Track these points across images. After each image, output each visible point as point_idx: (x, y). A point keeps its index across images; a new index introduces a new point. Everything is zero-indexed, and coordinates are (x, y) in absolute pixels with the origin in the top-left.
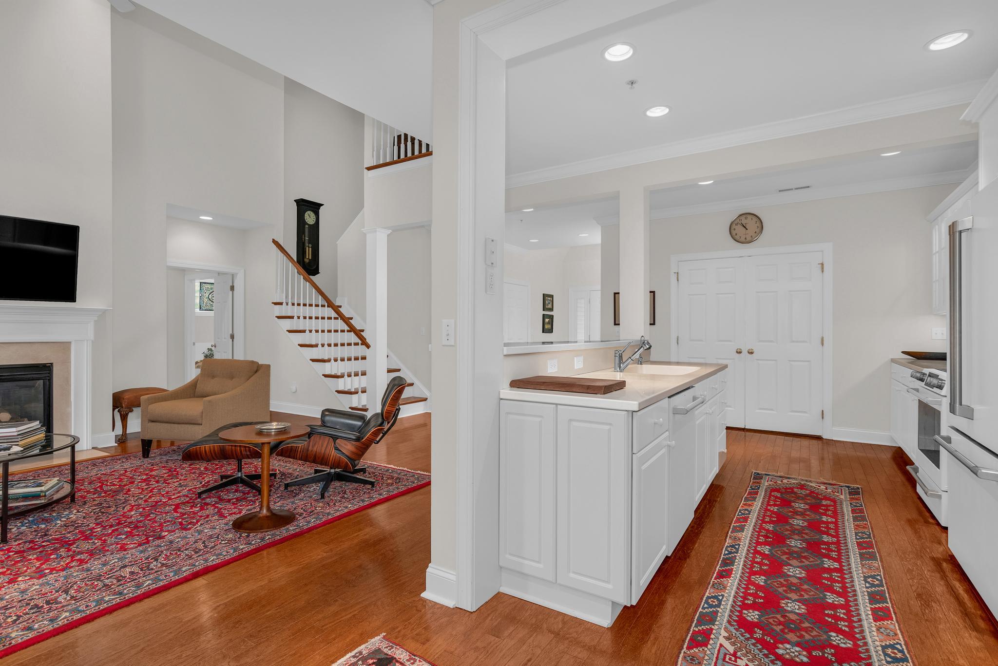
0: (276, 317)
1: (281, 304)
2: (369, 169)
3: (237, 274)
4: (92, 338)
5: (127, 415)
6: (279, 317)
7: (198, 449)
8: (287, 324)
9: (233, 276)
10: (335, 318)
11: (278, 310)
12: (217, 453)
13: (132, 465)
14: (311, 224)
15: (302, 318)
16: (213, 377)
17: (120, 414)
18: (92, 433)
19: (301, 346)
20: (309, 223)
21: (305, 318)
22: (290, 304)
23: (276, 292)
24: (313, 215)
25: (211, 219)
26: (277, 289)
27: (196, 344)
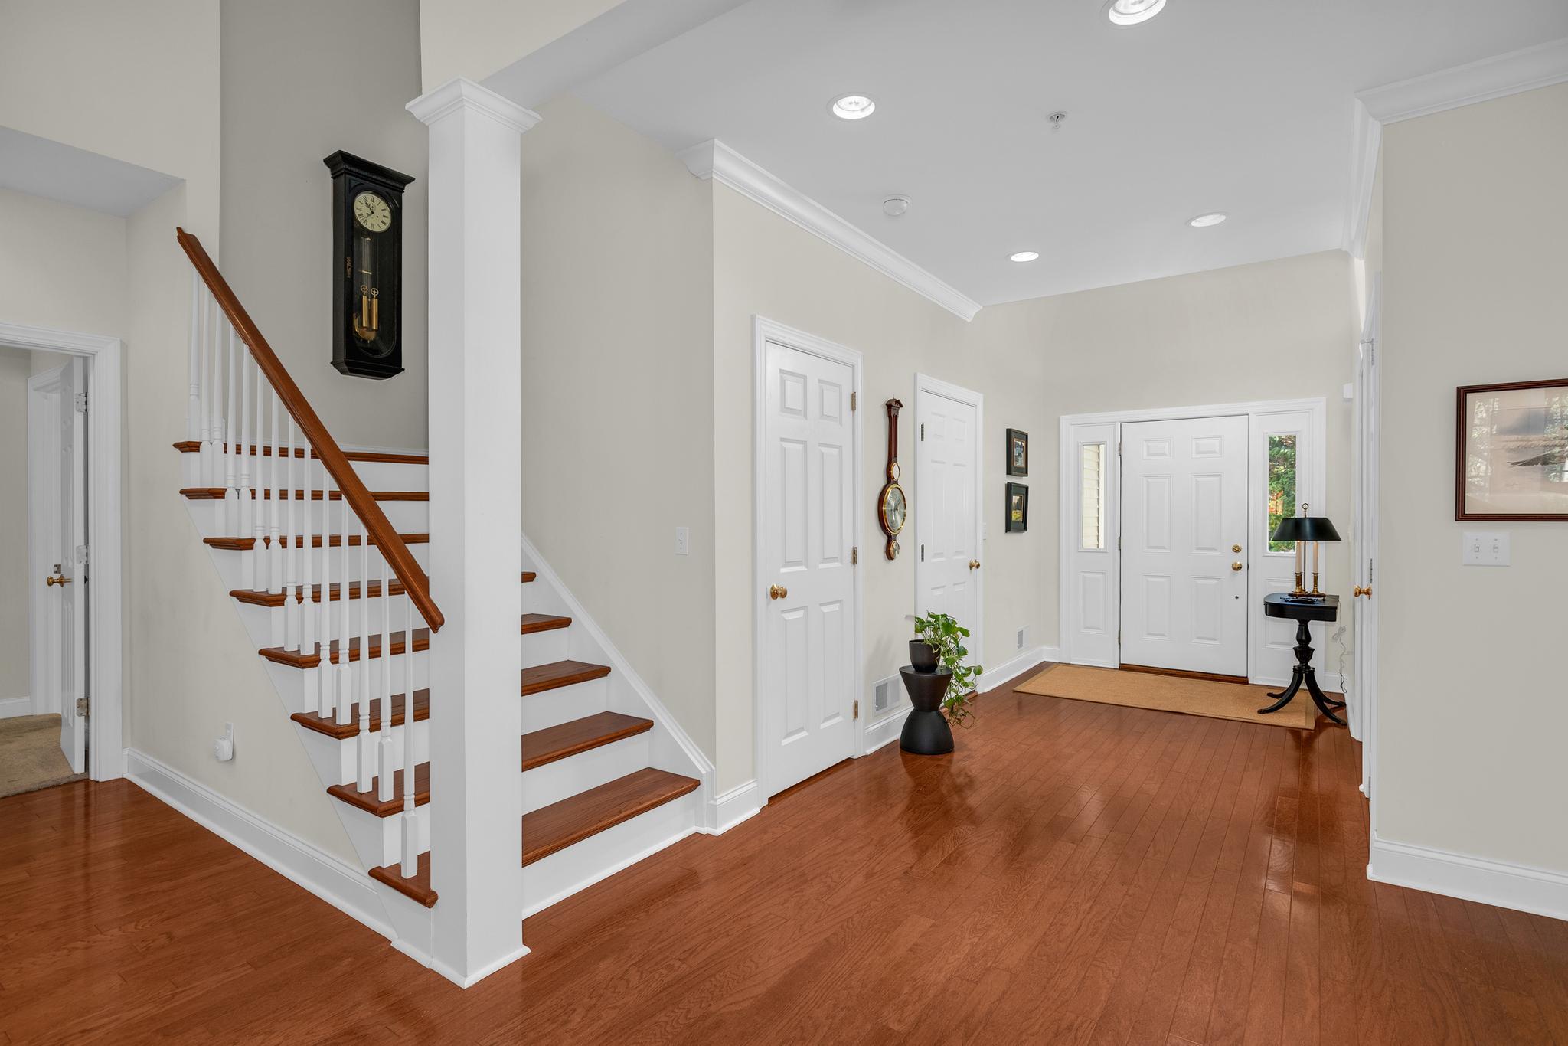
0: (183, 493)
6: (187, 494)
9: (87, 362)
10: (333, 496)
14: (377, 230)
19: (240, 597)
20: (369, 227)
24: (383, 205)
26: (189, 396)
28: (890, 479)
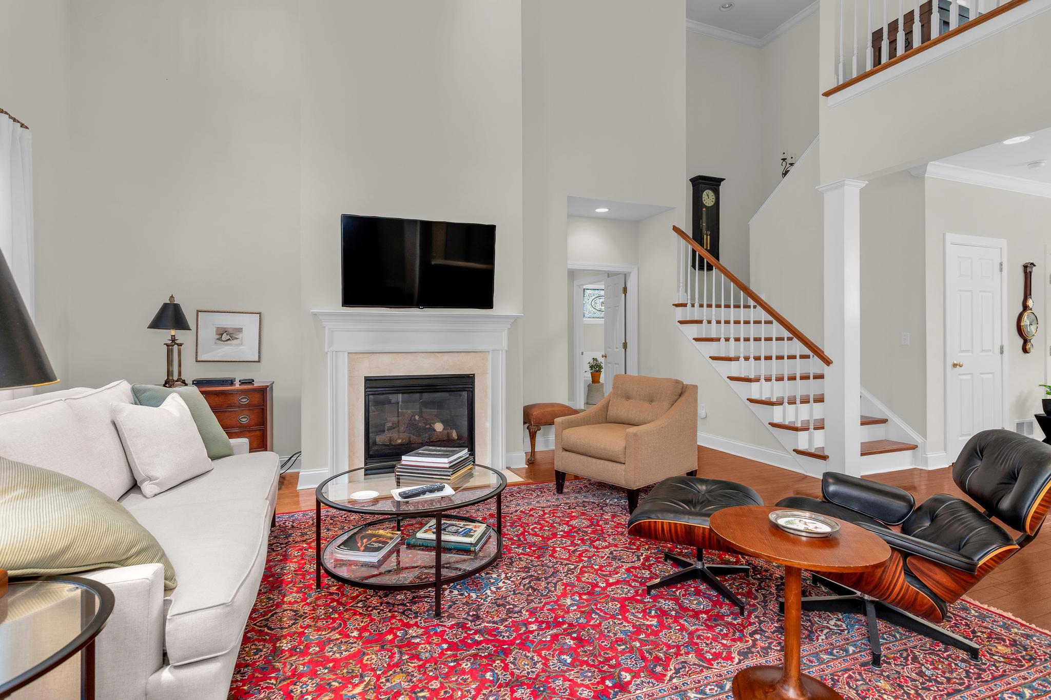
0: (678, 322)
1: (685, 305)
2: (827, 94)
3: (630, 273)
4: (506, 348)
5: (536, 432)
6: (681, 322)
7: (652, 525)
8: (692, 331)
9: (626, 276)
10: (767, 322)
11: (680, 314)
12: (680, 536)
13: (549, 504)
14: (710, 205)
15: (714, 322)
16: (628, 398)
17: (529, 431)
18: (507, 452)
19: (713, 358)
20: (707, 205)
21: (718, 322)
22: (697, 305)
23: (678, 291)
24: (712, 194)
25: (606, 210)
26: (679, 287)
27: (584, 353)
28: (1025, 307)
